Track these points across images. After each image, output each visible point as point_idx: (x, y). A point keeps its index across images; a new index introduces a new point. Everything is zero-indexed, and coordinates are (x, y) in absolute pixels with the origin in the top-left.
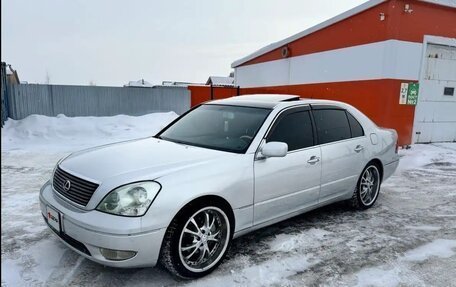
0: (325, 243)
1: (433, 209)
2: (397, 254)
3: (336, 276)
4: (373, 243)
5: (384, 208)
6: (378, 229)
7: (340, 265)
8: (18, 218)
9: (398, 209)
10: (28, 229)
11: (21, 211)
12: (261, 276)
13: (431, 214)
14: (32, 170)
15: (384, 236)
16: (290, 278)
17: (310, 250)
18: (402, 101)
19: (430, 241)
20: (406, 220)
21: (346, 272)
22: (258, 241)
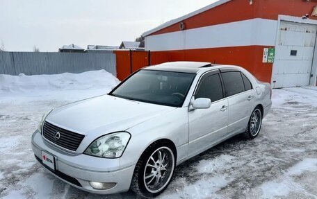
0: (233, 165)
1: (296, 136)
2: (283, 171)
3: (248, 189)
4: (265, 164)
5: (265, 137)
6: (265, 153)
7: (248, 181)
8: (10, 157)
9: (273, 137)
10: (20, 165)
11: (11, 151)
12: (198, 192)
13: (296, 140)
14: (8, 117)
15: (271, 158)
16: (217, 192)
17: (225, 171)
18: (265, 60)
19: (301, 160)
20: (282, 145)
21: (253, 186)
22: (188, 166)
